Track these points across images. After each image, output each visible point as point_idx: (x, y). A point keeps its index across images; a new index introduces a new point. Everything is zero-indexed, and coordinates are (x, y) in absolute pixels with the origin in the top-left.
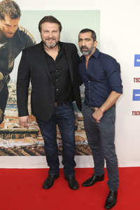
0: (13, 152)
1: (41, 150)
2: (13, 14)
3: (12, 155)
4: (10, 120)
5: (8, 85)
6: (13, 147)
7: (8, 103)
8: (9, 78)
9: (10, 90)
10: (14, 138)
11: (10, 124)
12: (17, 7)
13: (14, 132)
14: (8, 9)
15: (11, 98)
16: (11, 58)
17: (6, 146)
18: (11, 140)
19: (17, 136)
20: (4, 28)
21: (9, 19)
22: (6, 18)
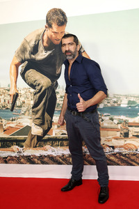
0: (61, 160)
1: (90, 159)
2: (60, 21)
3: (60, 163)
4: (58, 127)
5: (56, 91)
6: (61, 155)
7: (56, 109)
8: (57, 84)
9: (58, 96)
10: (62, 145)
11: (58, 130)
12: (63, 14)
13: (62, 140)
14: (55, 17)
15: (59, 104)
16: (59, 64)
17: (54, 154)
18: (59, 148)
19: (65, 143)
20: (51, 36)
21: (56, 26)
22: (53, 26)
